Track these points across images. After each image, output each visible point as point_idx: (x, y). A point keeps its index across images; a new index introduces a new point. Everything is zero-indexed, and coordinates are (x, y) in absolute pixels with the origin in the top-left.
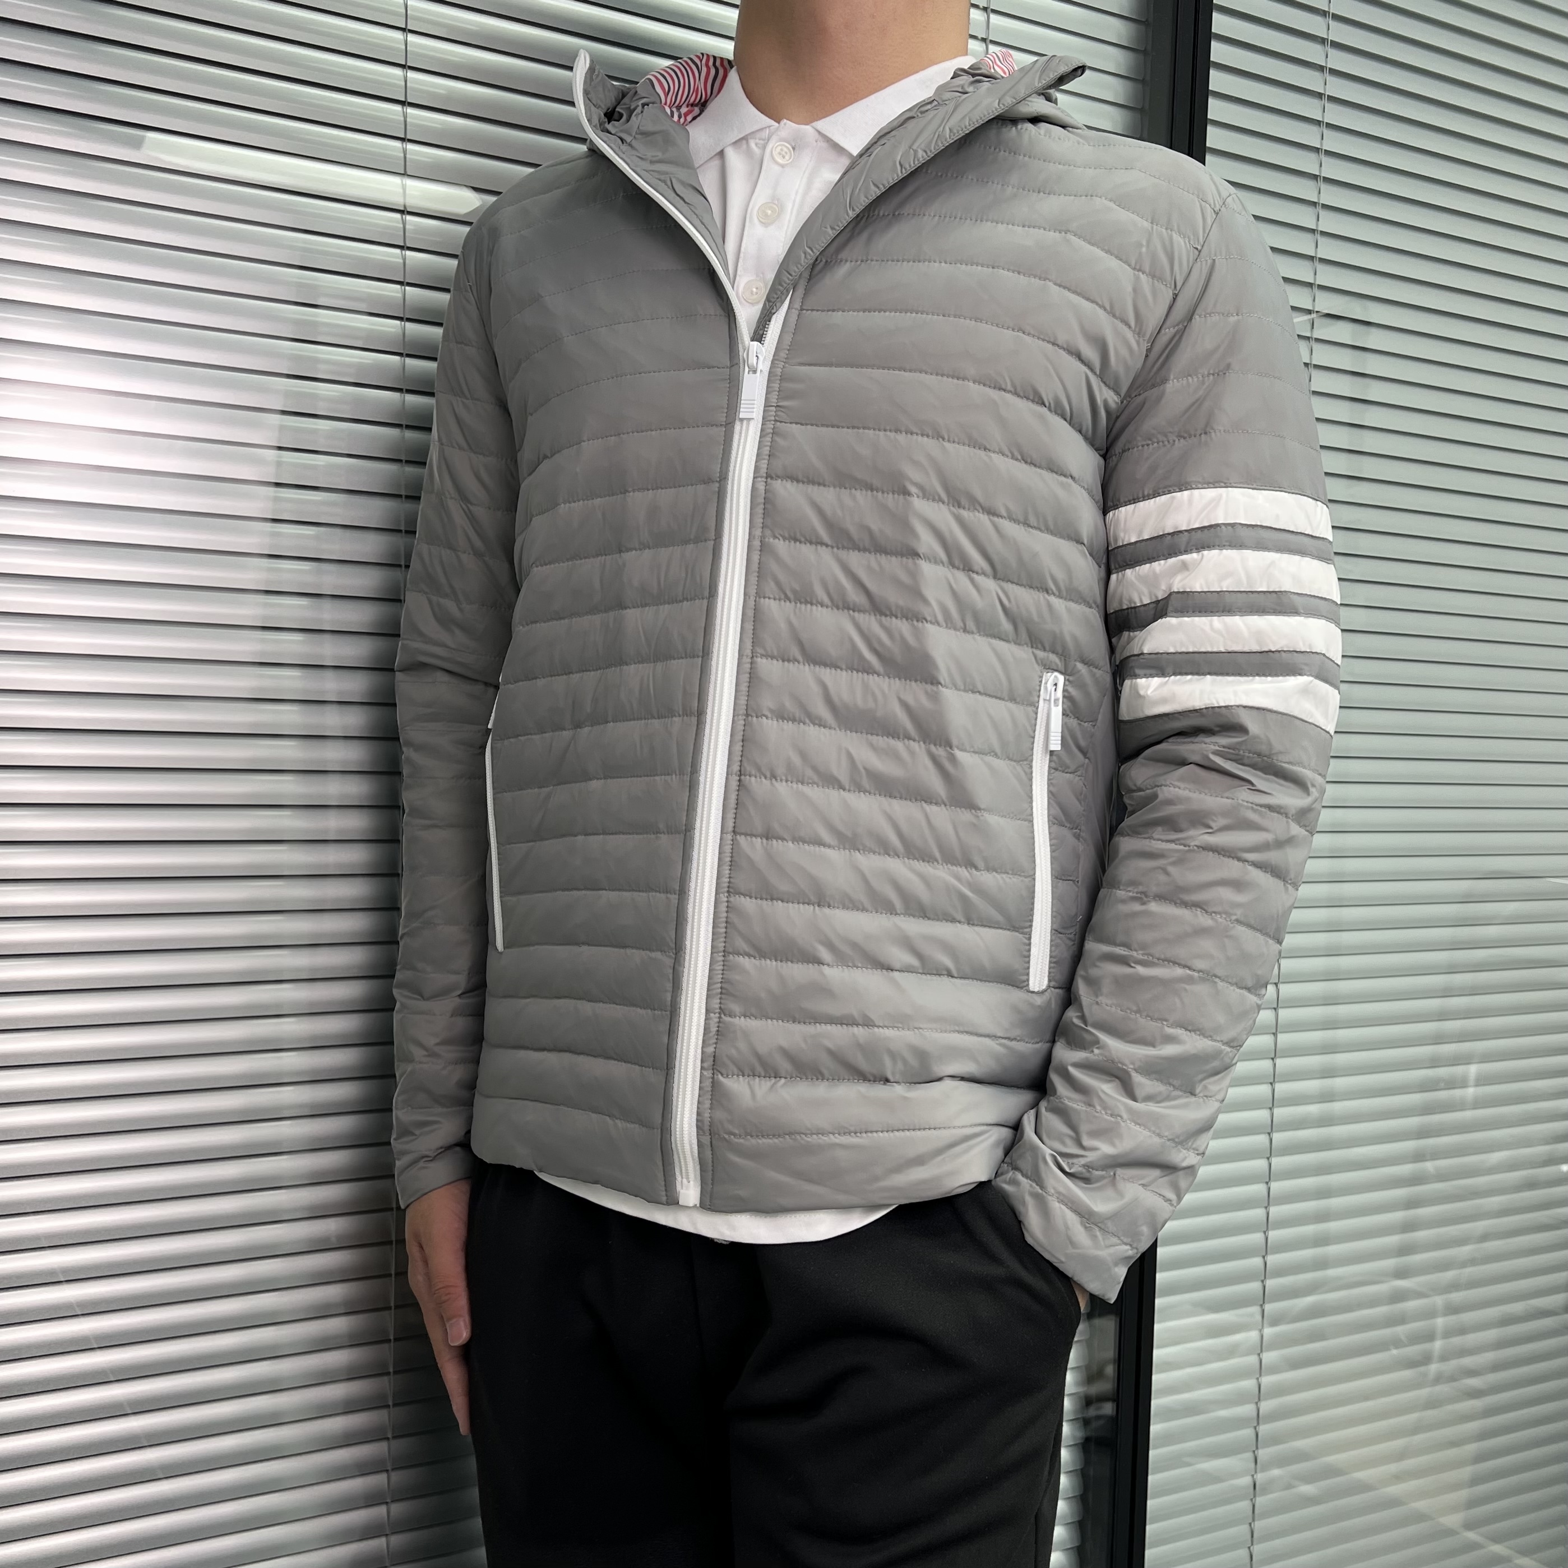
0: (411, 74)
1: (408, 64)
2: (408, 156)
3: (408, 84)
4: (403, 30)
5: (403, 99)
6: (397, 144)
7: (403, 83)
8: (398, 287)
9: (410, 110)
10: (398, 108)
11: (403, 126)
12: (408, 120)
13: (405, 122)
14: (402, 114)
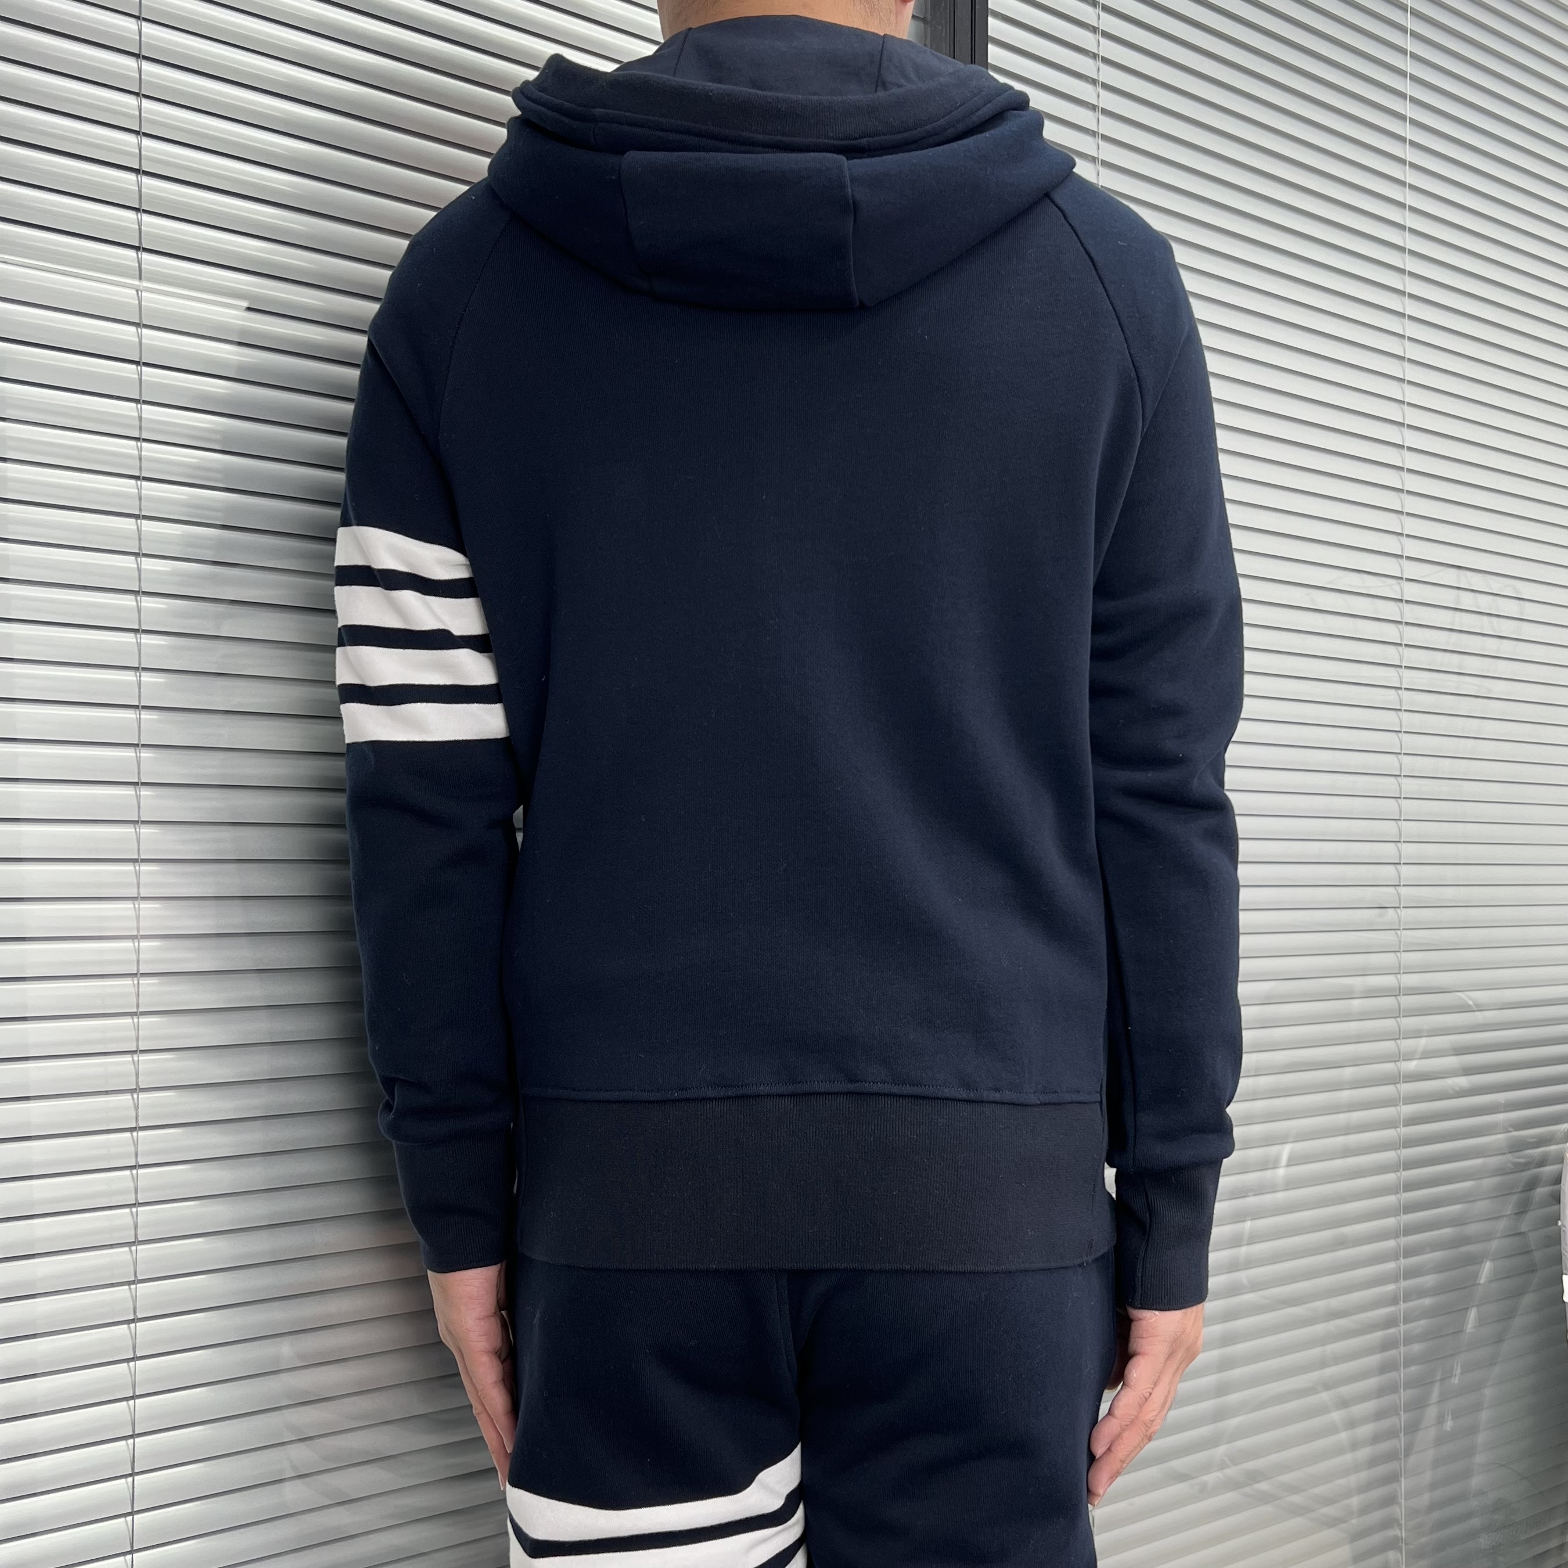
0: (146, 142)
1: (143, 131)
2: (143, 228)
3: (143, 153)
4: (137, 94)
5: (138, 168)
6: (131, 215)
7: (137, 151)
8: (134, 367)
9: (146, 180)
10: (131, 177)
11: (137, 196)
12: (143, 190)
13: (140, 191)
14: (136, 184)
